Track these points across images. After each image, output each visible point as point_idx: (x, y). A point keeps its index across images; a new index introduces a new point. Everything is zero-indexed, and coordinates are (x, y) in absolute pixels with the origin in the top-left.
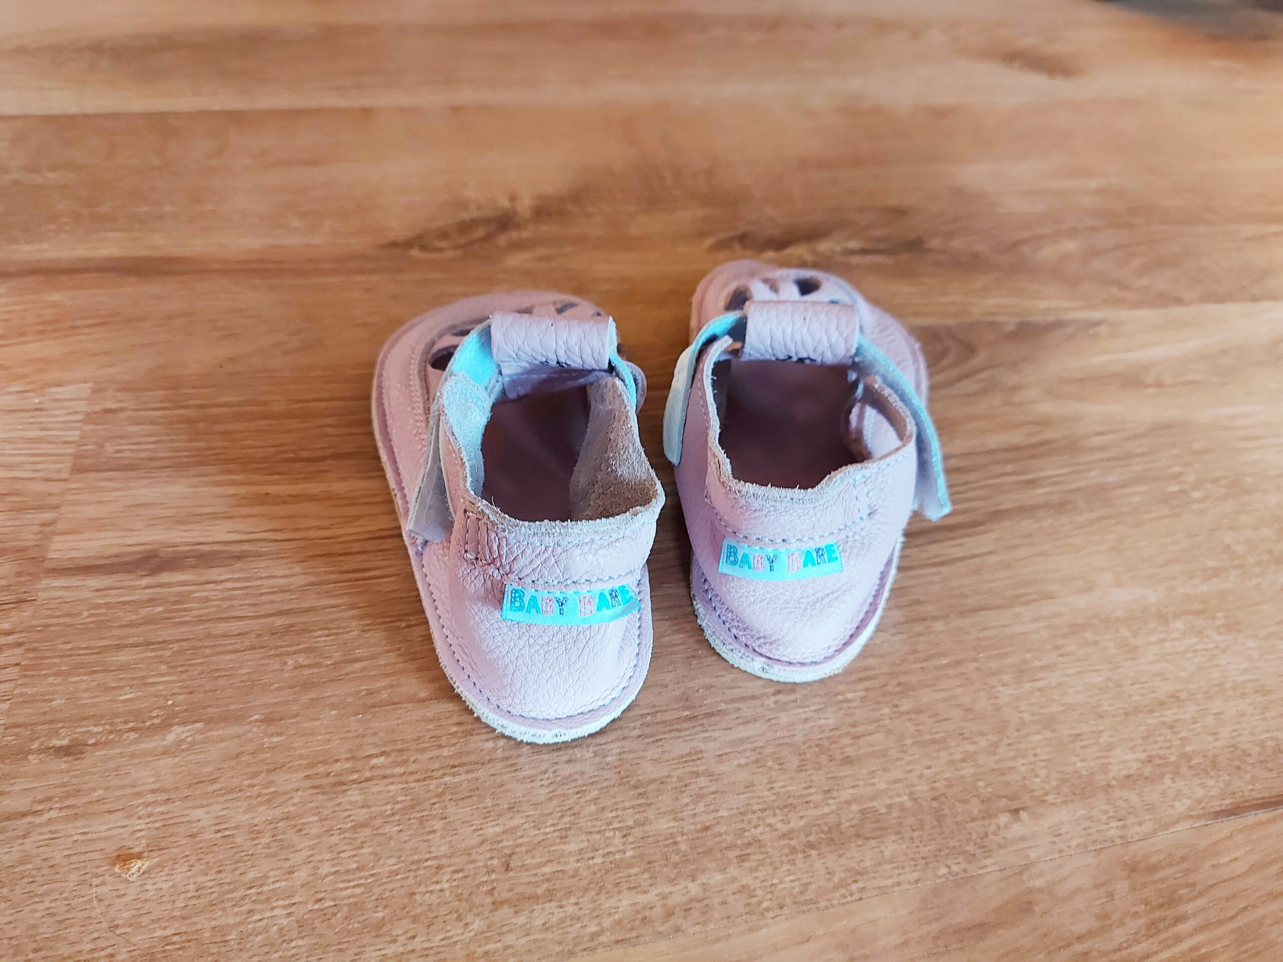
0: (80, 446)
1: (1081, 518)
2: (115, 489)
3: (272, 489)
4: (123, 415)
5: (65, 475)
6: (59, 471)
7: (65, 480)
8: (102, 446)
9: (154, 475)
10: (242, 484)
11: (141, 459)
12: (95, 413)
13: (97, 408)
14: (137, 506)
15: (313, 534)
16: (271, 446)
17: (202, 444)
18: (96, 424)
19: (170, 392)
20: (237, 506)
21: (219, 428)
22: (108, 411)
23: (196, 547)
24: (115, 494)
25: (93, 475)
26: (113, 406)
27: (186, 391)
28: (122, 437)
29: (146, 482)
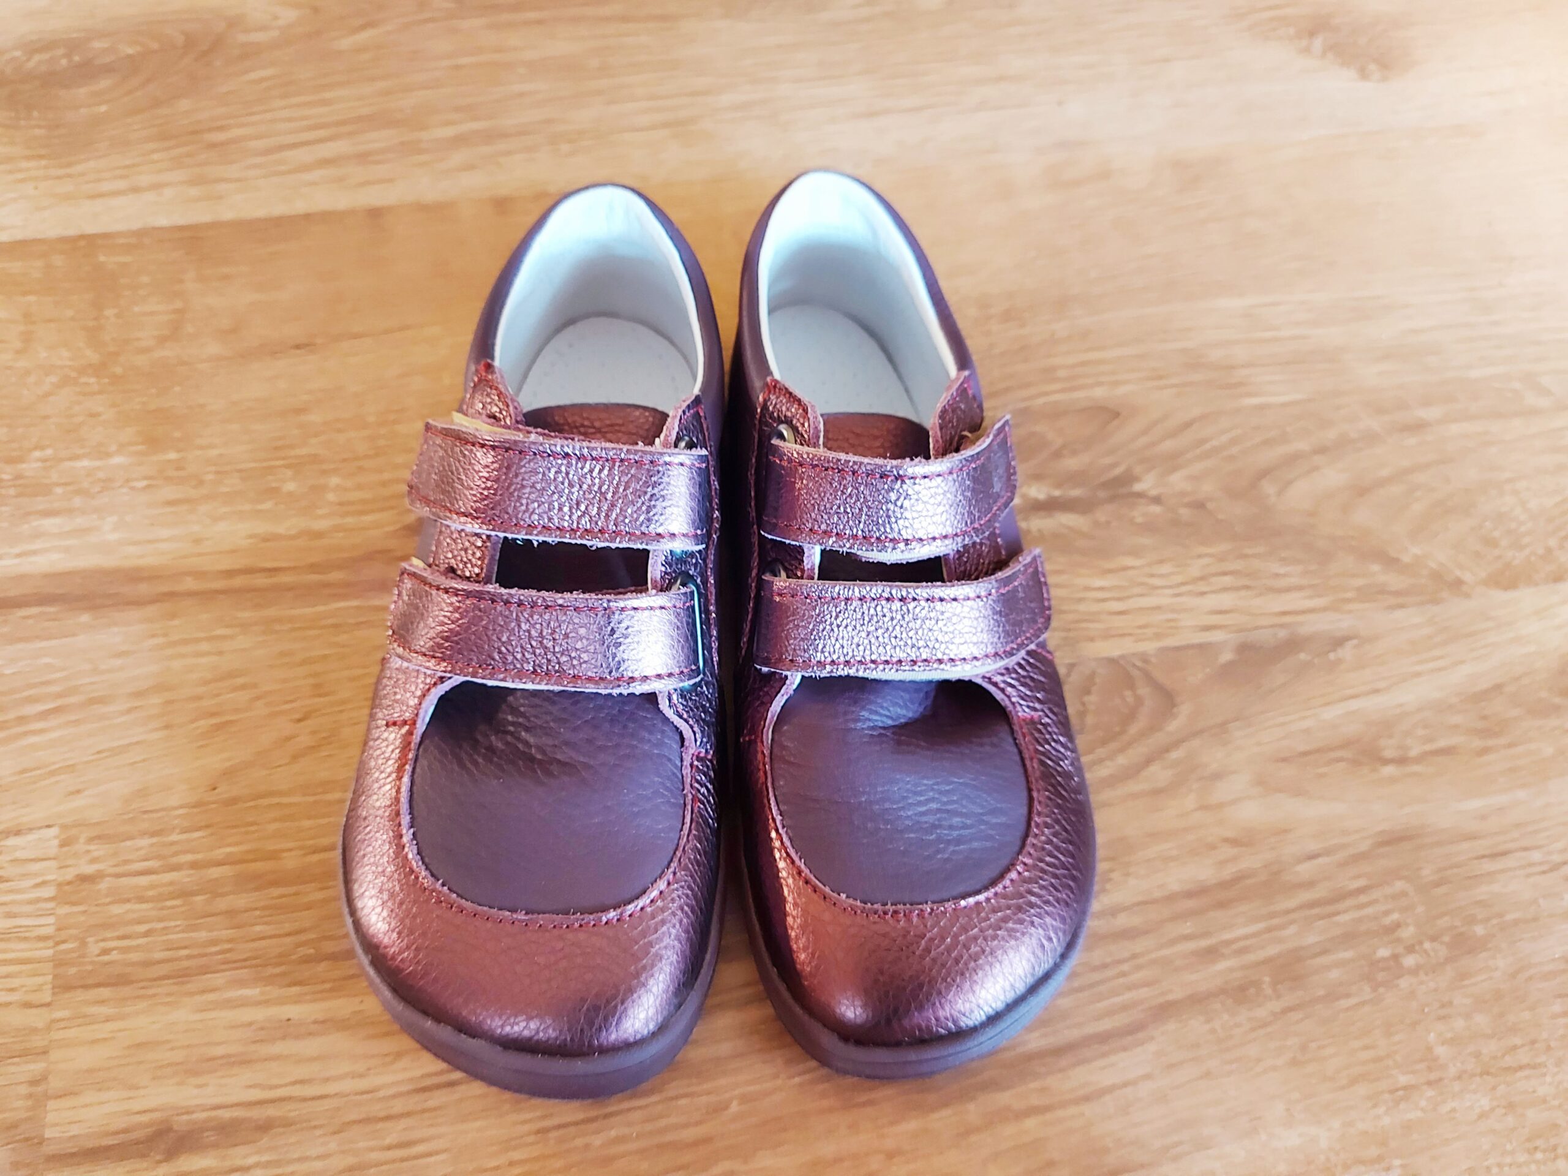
0: (57, 944)
1: (1262, 1013)
2: (108, 1019)
3: (294, 1011)
4: (104, 885)
5: (47, 997)
6: (38, 989)
7: (48, 1005)
8: (84, 944)
9: (151, 992)
10: (258, 1003)
11: (133, 964)
12: (69, 883)
13: (70, 874)
14: (139, 1045)
15: (347, 1086)
16: (289, 934)
17: (203, 935)
18: (73, 904)
19: (154, 840)
20: (255, 1042)
21: (222, 904)
22: (84, 879)
23: (213, 1113)
24: (110, 1026)
25: (80, 995)
26: (89, 869)
27: (174, 837)
28: (105, 926)
29: (142, 1005)
